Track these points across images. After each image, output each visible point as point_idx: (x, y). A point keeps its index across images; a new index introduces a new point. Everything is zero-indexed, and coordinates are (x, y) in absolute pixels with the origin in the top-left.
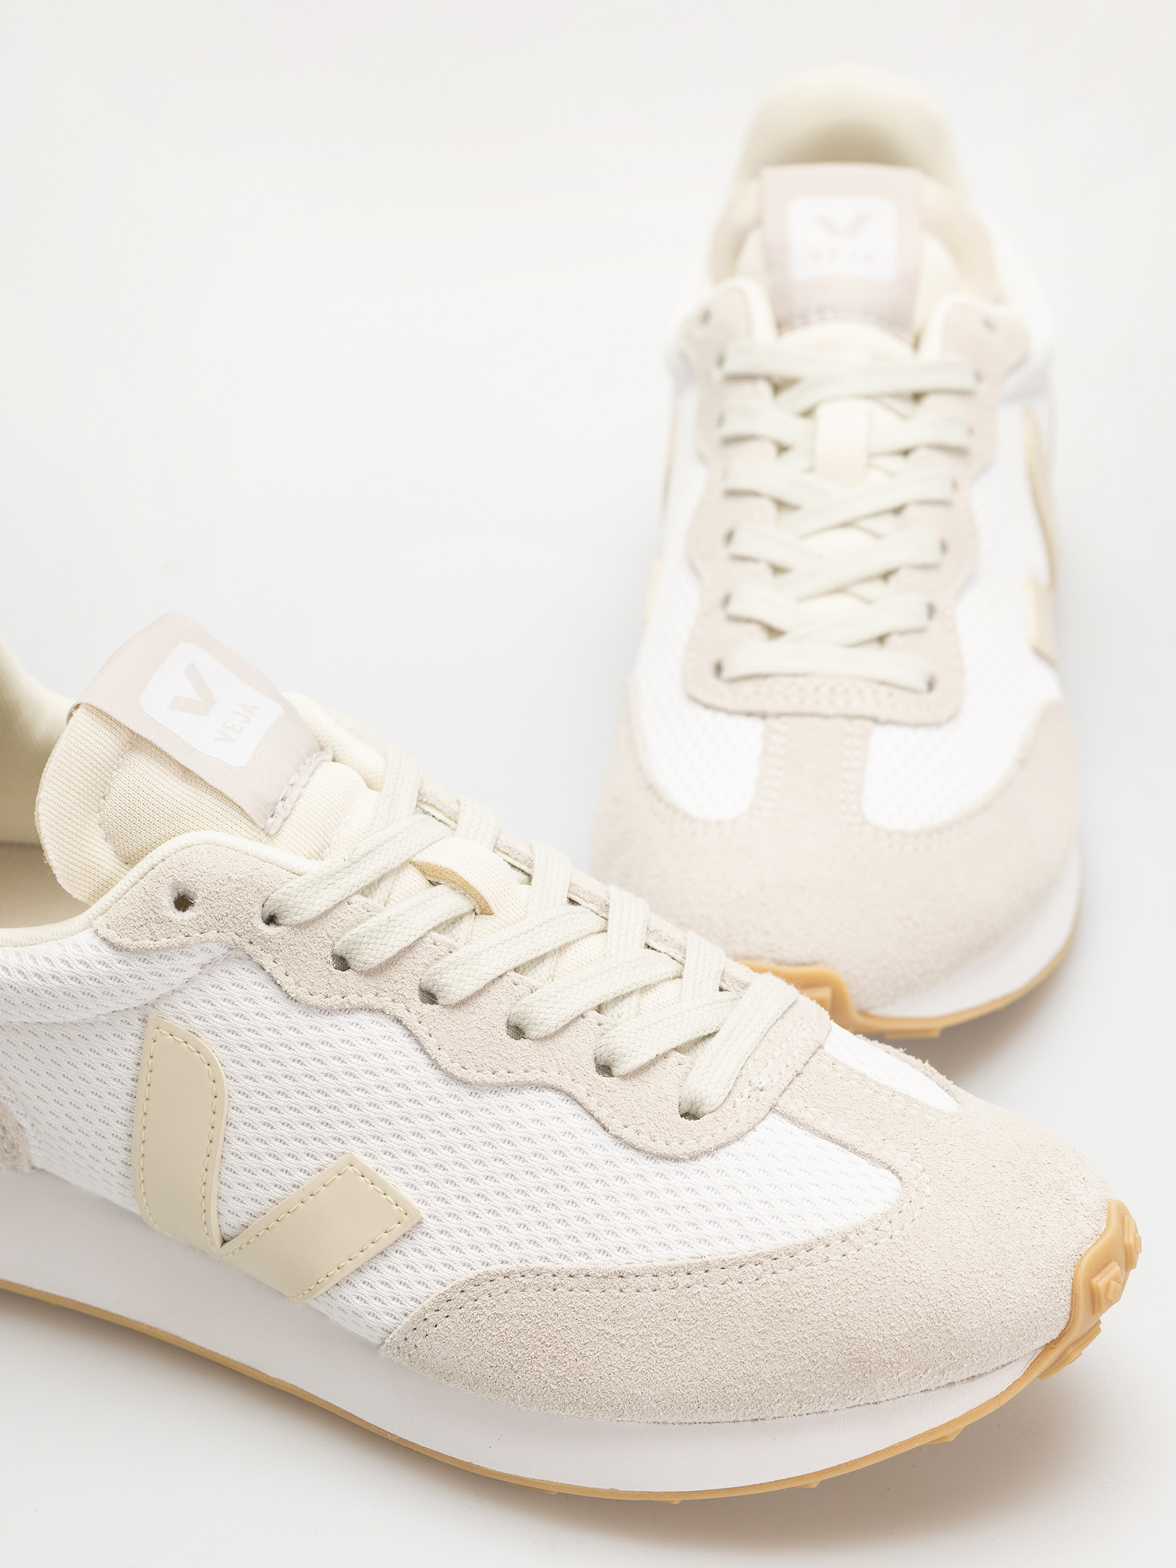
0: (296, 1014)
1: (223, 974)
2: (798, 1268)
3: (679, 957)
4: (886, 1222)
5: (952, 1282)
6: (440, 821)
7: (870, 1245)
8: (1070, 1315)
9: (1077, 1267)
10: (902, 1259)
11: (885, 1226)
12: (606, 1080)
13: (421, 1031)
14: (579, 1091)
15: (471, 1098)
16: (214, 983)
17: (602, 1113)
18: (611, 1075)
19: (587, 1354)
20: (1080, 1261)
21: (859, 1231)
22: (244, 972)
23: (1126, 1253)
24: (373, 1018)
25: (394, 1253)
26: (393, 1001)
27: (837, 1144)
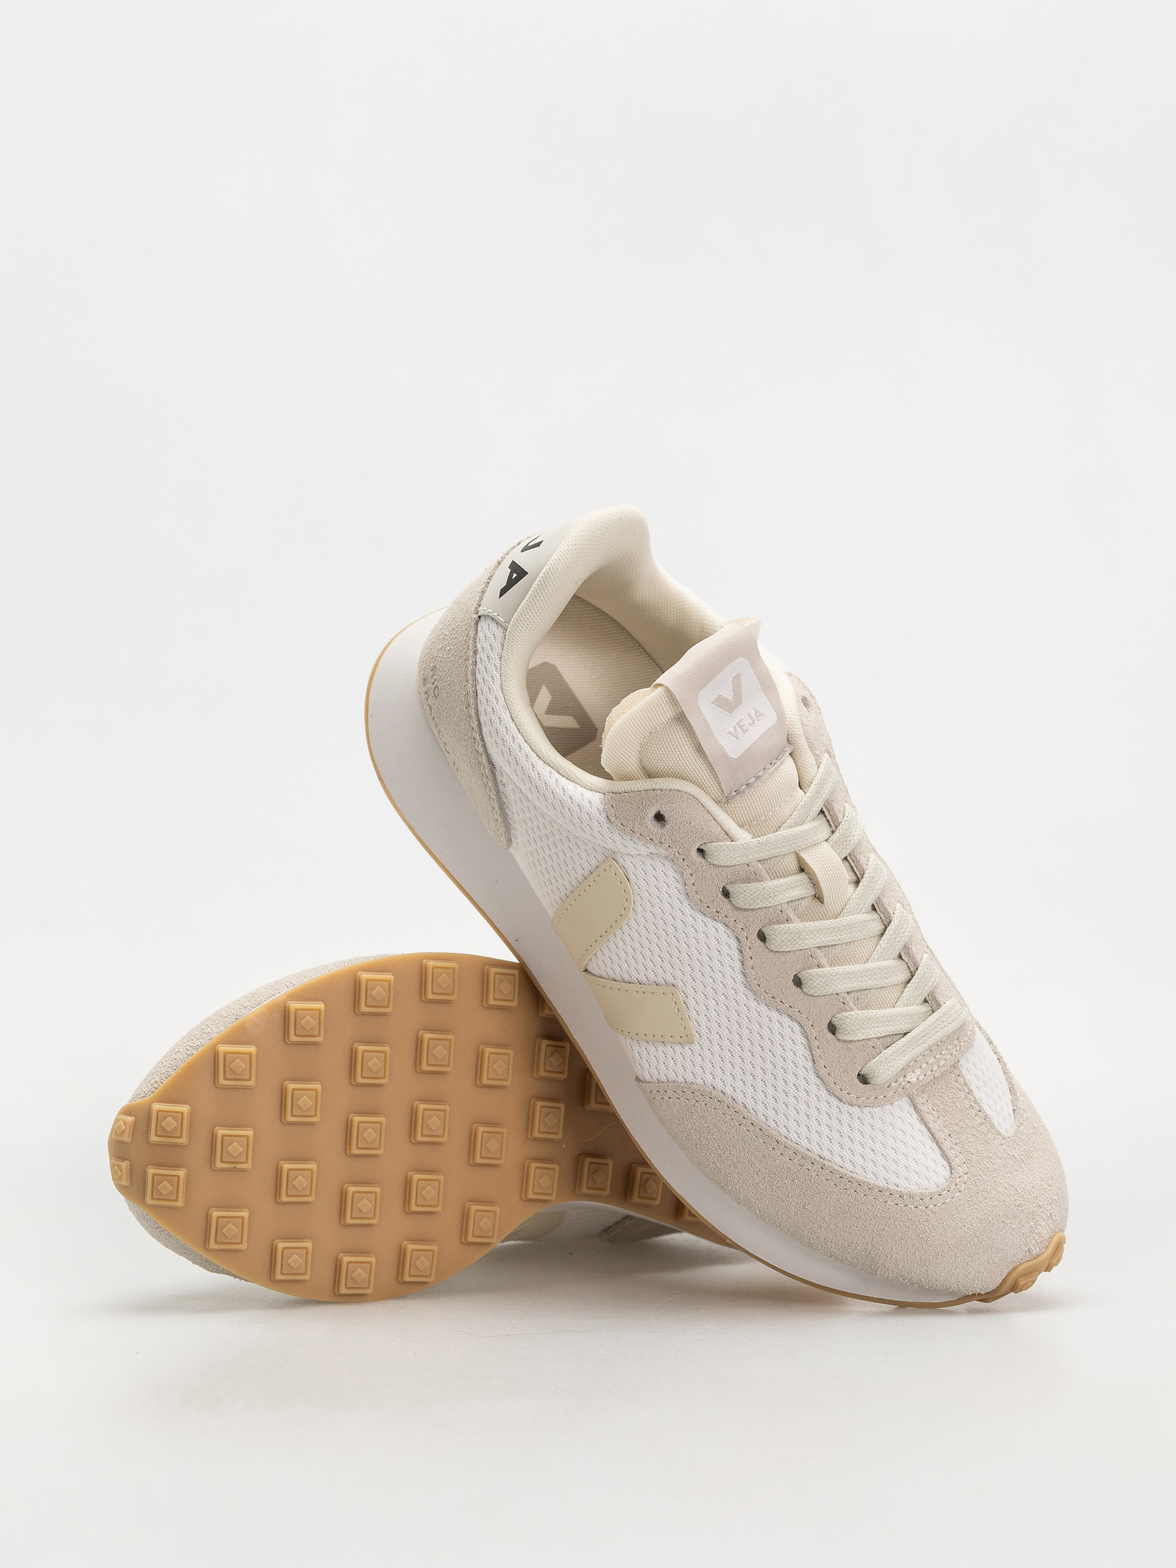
0: (687, 905)
1: (660, 863)
2: (869, 1197)
3: (912, 969)
4: (929, 1198)
5: (943, 1248)
6: (828, 820)
7: (913, 1206)
8: (997, 1288)
9: (1015, 1268)
10: (925, 1223)
11: (927, 1200)
12: (829, 1035)
13: (748, 953)
14: (814, 1033)
15: (754, 1002)
16: (652, 864)
17: (818, 1053)
18: (834, 1033)
19: (738, 1167)
20: (1018, 1266)
21: (911, 1197)
22: (671, 869)
23: (1049, 1265)
24: (726, 931)
25: (670, 1047)
26: (742, 929)
27: (930, 1133)
